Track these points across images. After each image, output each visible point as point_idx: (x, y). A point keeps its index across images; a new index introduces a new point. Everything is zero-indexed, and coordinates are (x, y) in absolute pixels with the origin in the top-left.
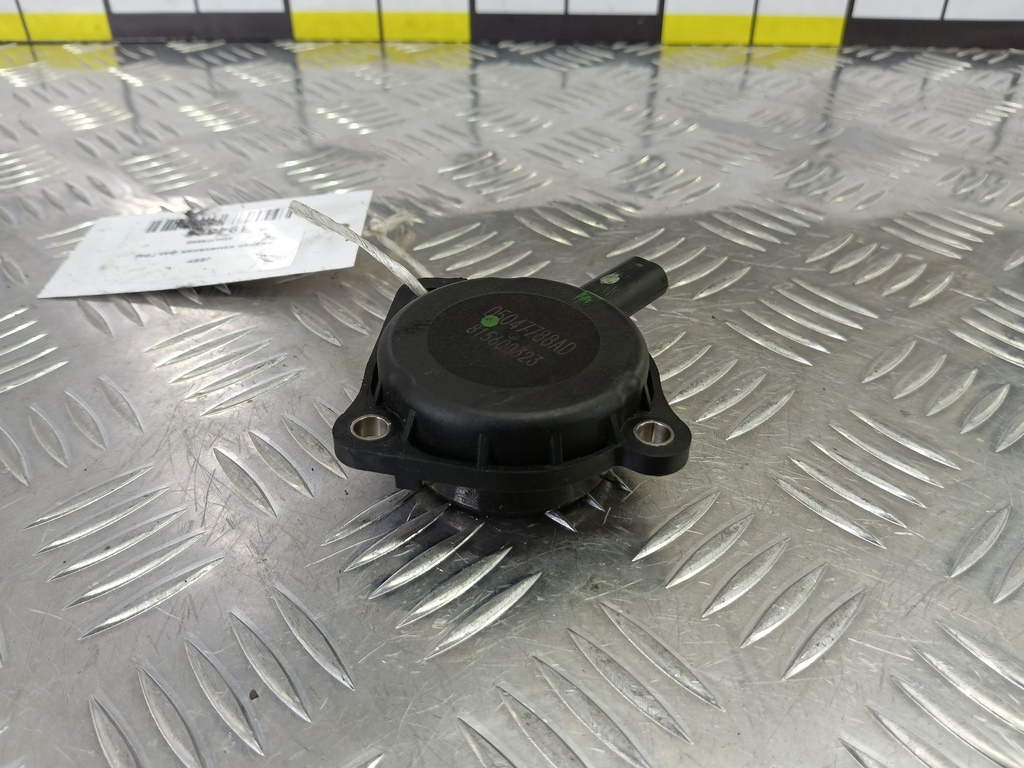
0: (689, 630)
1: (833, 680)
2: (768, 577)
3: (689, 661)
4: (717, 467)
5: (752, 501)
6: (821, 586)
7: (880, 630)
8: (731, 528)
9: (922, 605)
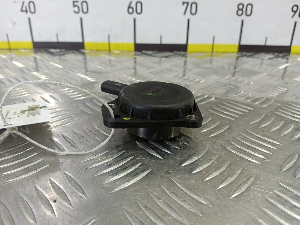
0: (199, 185)
1: (247, 198)
2: (224, 171)
3: (199, 193)
4: (207, 143)
5: (218, 152)
6: (241, 173)
7: (261, 185)
8: (212, 158)
9: (273, 178)
